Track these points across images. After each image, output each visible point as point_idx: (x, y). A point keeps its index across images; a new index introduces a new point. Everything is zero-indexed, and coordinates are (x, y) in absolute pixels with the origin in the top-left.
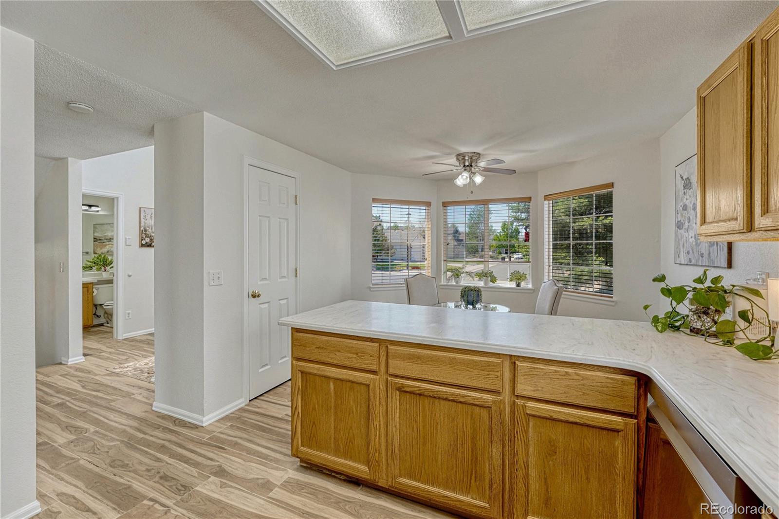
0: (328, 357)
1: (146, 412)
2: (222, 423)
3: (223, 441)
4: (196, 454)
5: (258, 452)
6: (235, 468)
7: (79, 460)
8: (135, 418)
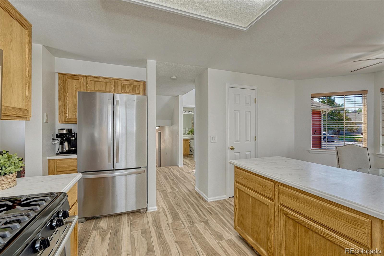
0: (249, 184)
1: (193, 189)
2: (215, 203)
3: (212, 211)
4: (201, 212)
5: (223, 221)
6: (212, 223)
7: (170, 199)
8: (189, 190)
